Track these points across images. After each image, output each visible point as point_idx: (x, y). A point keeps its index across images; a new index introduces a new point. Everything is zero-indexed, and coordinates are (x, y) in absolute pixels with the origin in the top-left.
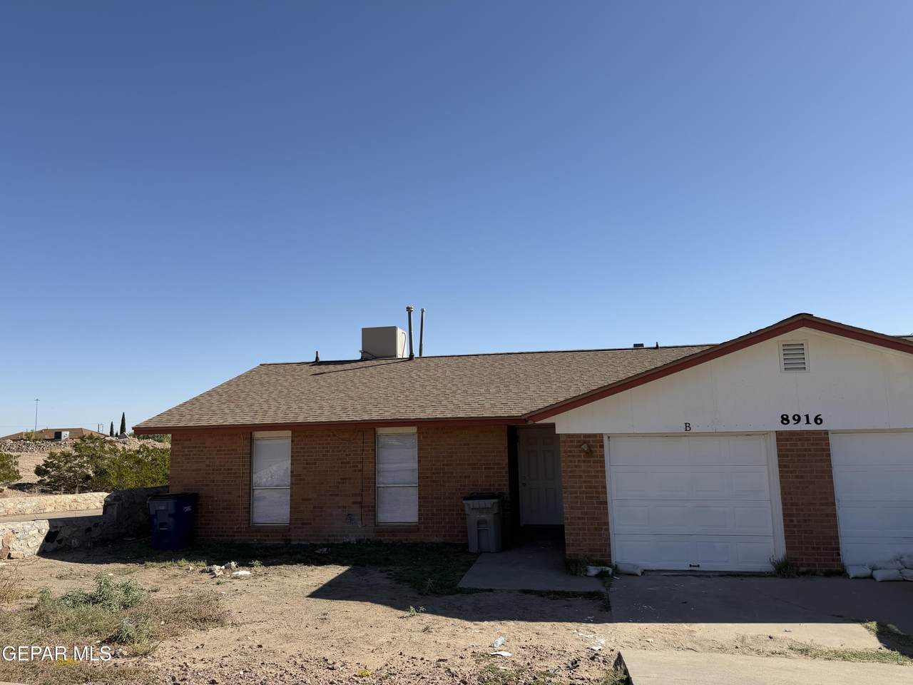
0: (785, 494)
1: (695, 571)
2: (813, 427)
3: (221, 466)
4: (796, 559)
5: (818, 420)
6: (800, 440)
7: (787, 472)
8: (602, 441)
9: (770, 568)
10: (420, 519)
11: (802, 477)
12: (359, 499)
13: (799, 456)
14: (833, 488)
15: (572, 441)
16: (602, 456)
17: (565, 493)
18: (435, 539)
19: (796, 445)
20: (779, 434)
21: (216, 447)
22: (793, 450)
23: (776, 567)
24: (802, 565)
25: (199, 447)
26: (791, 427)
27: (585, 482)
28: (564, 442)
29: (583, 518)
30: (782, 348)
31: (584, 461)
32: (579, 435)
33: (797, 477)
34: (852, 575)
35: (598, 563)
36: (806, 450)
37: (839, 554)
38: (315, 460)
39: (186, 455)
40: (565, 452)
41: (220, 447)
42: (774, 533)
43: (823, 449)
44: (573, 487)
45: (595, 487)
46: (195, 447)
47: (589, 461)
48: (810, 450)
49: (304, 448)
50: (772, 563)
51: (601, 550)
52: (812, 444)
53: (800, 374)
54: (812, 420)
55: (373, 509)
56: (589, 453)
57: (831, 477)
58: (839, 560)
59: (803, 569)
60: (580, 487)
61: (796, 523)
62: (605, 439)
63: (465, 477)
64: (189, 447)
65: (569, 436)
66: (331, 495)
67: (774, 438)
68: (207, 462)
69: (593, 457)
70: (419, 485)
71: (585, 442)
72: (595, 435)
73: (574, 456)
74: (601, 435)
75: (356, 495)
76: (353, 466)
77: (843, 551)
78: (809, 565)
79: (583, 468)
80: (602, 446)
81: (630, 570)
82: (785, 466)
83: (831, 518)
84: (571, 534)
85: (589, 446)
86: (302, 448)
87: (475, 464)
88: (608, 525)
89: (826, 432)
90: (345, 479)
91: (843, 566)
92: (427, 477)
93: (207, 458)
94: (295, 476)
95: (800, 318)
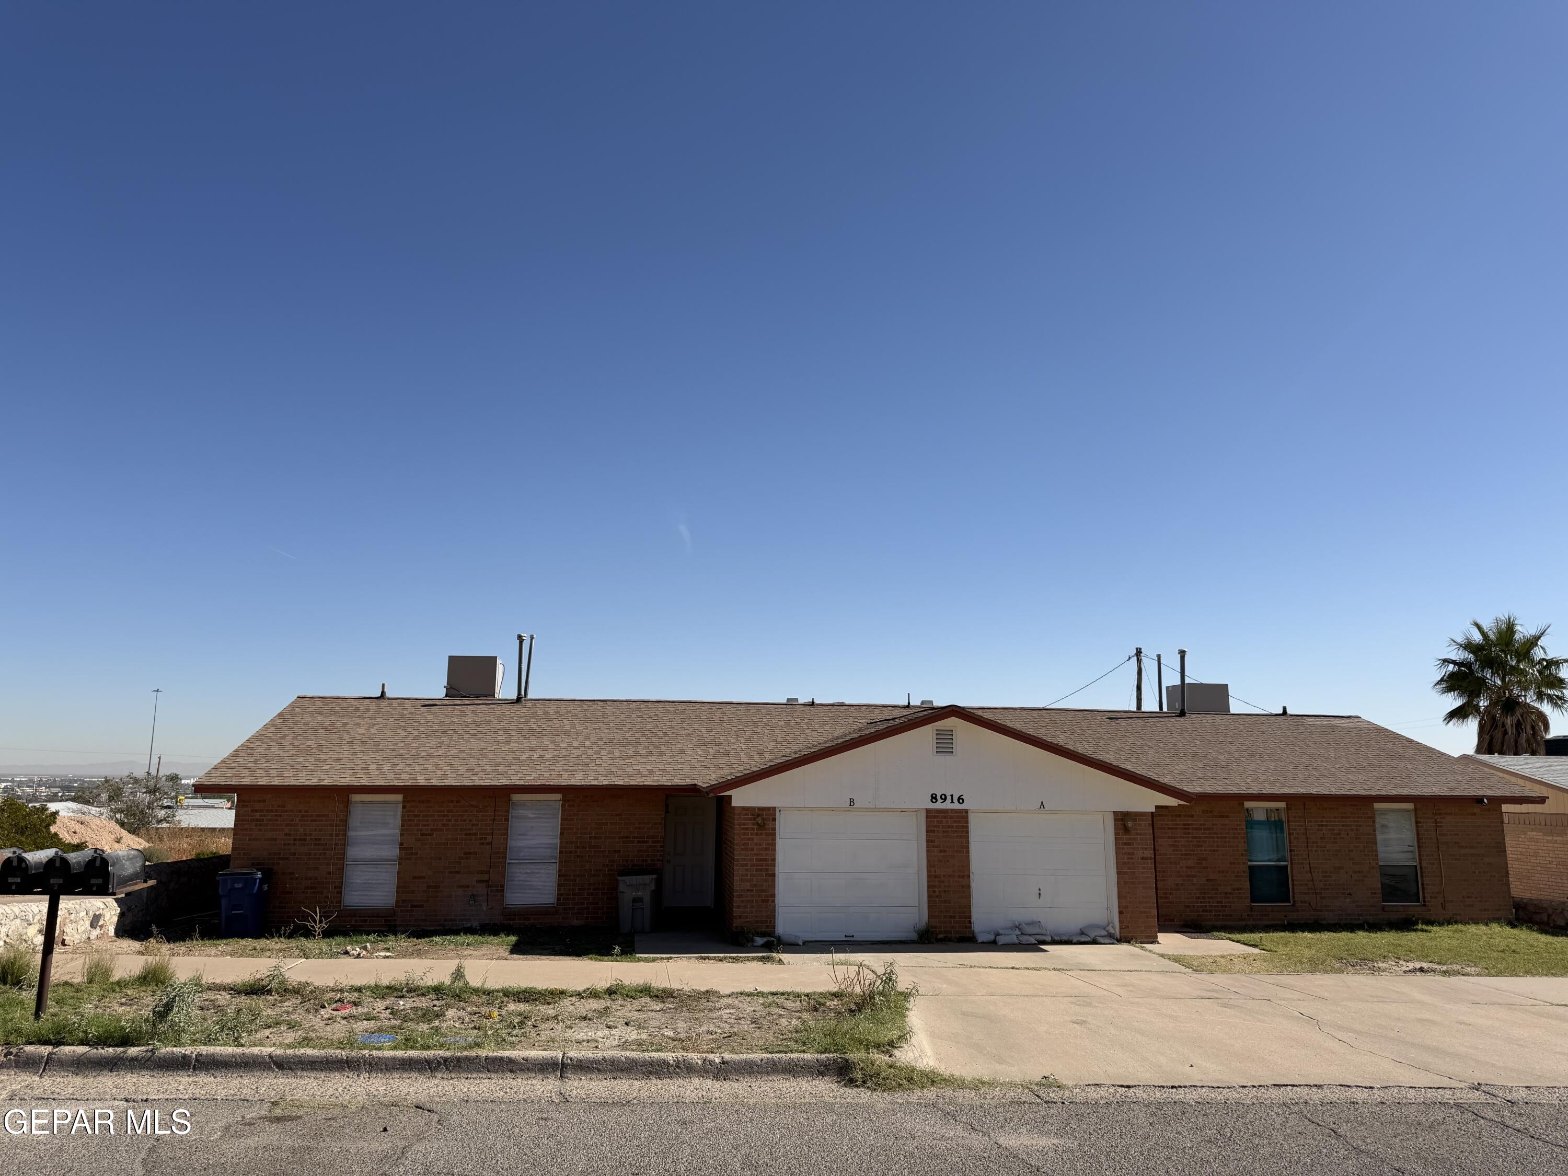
0: (930, 867)
1: (850, 941)
2: (956, 806)
3: (305, 834)
4: (936, 927)
5: (961, 800)
6: (945, 817)
7: (933, 847)
8: (775, 814)
9: (914, 936)
10: (558, 899)
11: (945, 851)
12: (486, 877)
13: (944, 832)
14: (969, 861)
15: (746, 814)
16: (774, 829)
17: (737, 865)
18: (576, 922)
19: (941, 822)
20: (928, 811)
21: (300, 811)
22: (938, 827)
23: (919, 934)
24: (940, 933)
25: (276, 811)
26: (939, 805)
27: (756, 854)
28: (739, 814)
29: (752, 890)
30: (935, 732)
31: (757, 834)
32: (753, 808)
33: (941, 851)
34: (980, 941)
35: (763, 935)
36: (949, 827)
37: (970, 922)
38: (432, 830)
39: (257, 820)
40: (740, 825)
41: (306, 811)
42: (919, 904)
43: (963, 826)
44: (745, 860)
45: (765, 860)
46: (272, 811)
47: (761, 834)
48: (953, 827)
49: (419, 816)
50: (915, 931)
51: (766, 922)
52: (955, 821)
53: (948, 757)
54: (955, 800)
55: (501, 890)
56: (762, 827)
57: (968, 852)
58: (970, 927)
59: (940, 936)
60: (751, 860)
61: (937, 893)
62: (778, 812)
63: (615, 851)
64: (261, 811)
65: (744, 808)
66: (451, 872)
67: (924, 814)
68: (287, 830)
69: (765, 829)
70: (560, 862)
71: (758, 815)
72: (769, 809)
73: (747, 829)
74: (774, 809)
75: (482, 872)
76: (481, 839)
77: (974, 919)
78: (946, 932)
79: (755, 841)
80: (774, 820)
81: (793, 940)
82: (932, 841)
83: (965, 890)
84: (739, 907)
85: (763, 819)
86: (415, 816)
87: (627, 837)
88: (775, 897)
89: (966, 811)
90: (470, 853)
91: (973, 933)
92: (571, 852)
93: (287, 825)
94: (406, 849)
95: (950, 709)
